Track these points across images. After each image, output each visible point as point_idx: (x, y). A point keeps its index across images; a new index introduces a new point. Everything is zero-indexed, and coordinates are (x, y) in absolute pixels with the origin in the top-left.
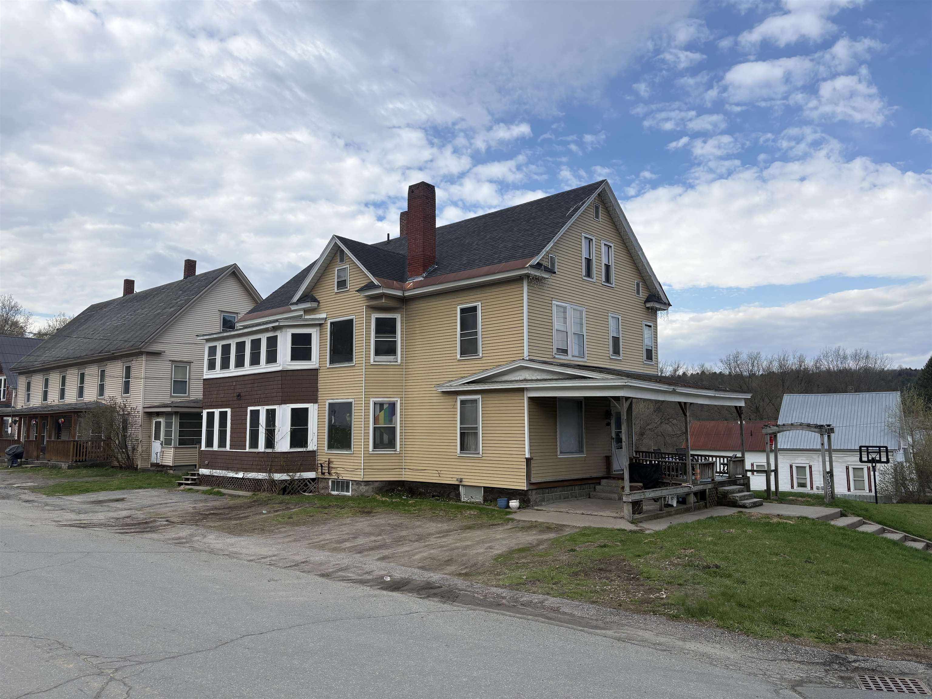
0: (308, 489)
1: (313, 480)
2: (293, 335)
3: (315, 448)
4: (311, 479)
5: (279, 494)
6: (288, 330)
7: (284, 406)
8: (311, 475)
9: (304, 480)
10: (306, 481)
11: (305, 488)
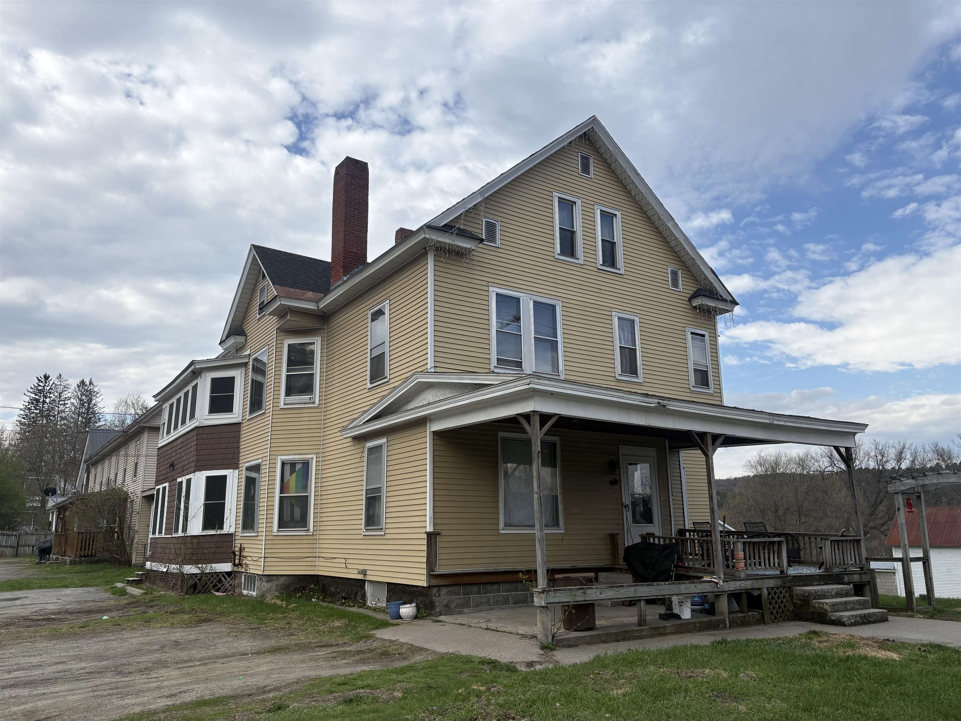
0: (222, 586)
1: (229, 574)
2: (214, 380)
3: (232, 530)
4: (226, 573)
5: (187, 593)
6: (208, 374)
7: (197, 474)
8: (226, 567)
9: (218, 574)
10: (221, 575)
11: (219, 585)
